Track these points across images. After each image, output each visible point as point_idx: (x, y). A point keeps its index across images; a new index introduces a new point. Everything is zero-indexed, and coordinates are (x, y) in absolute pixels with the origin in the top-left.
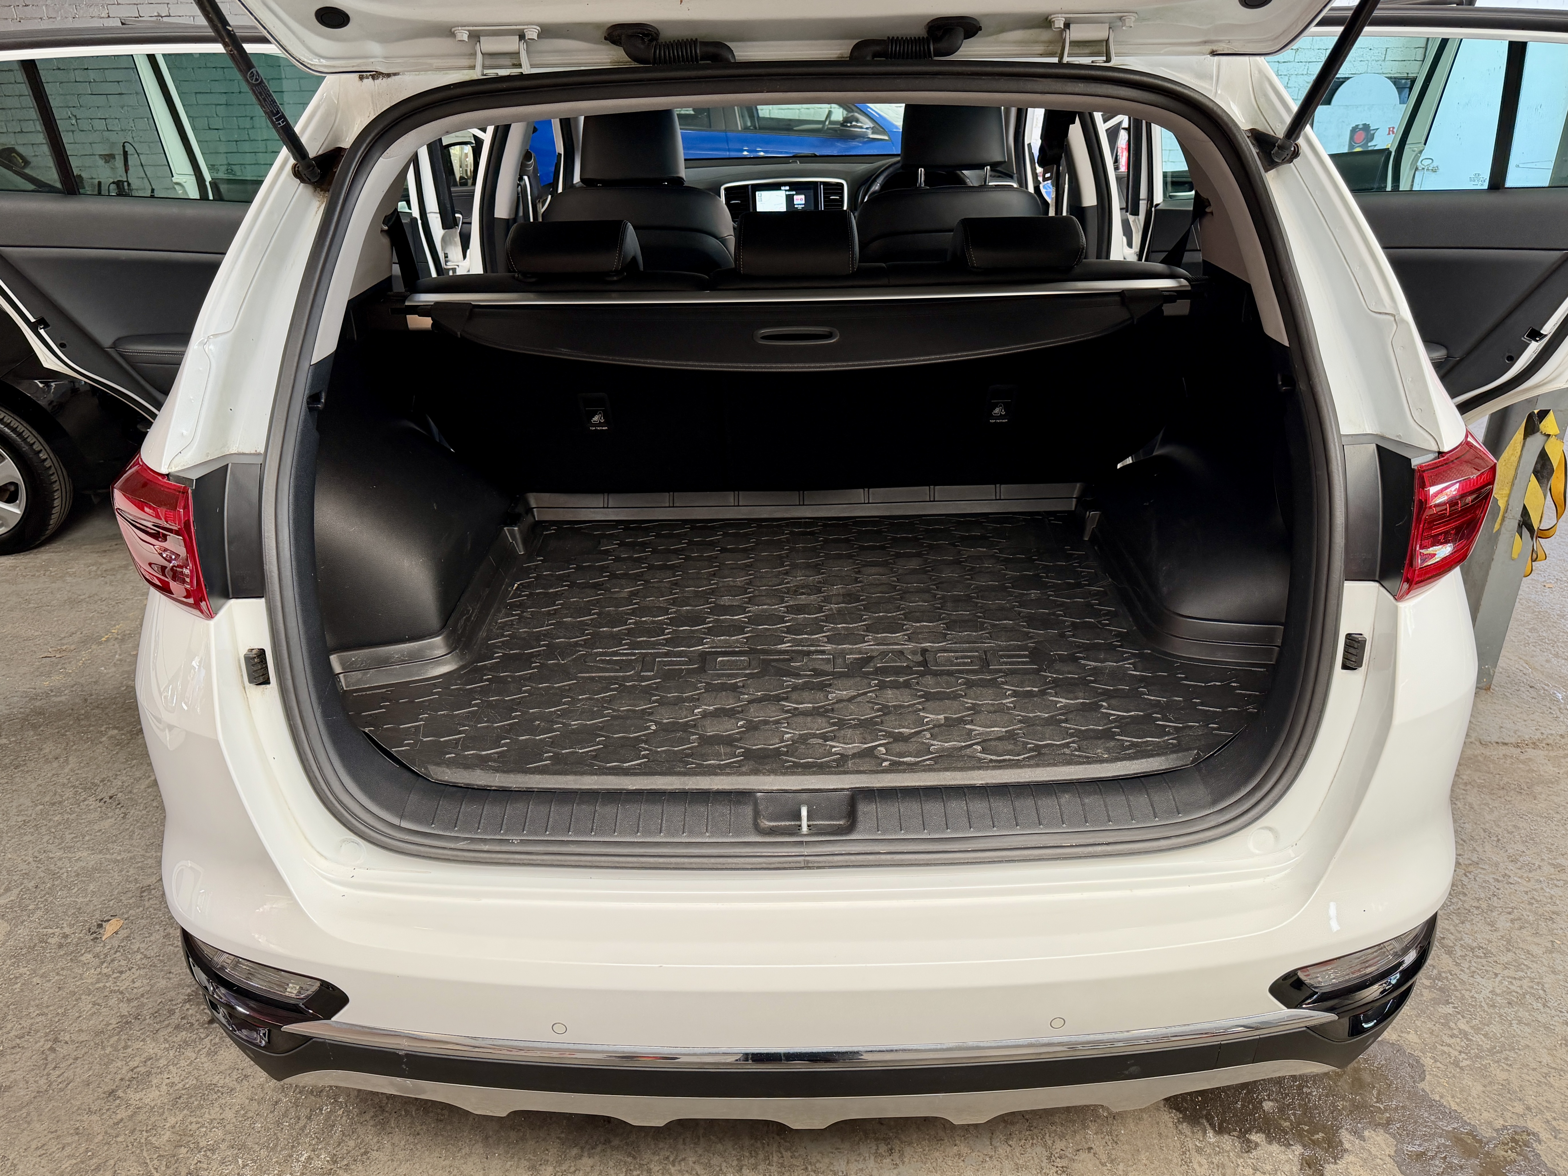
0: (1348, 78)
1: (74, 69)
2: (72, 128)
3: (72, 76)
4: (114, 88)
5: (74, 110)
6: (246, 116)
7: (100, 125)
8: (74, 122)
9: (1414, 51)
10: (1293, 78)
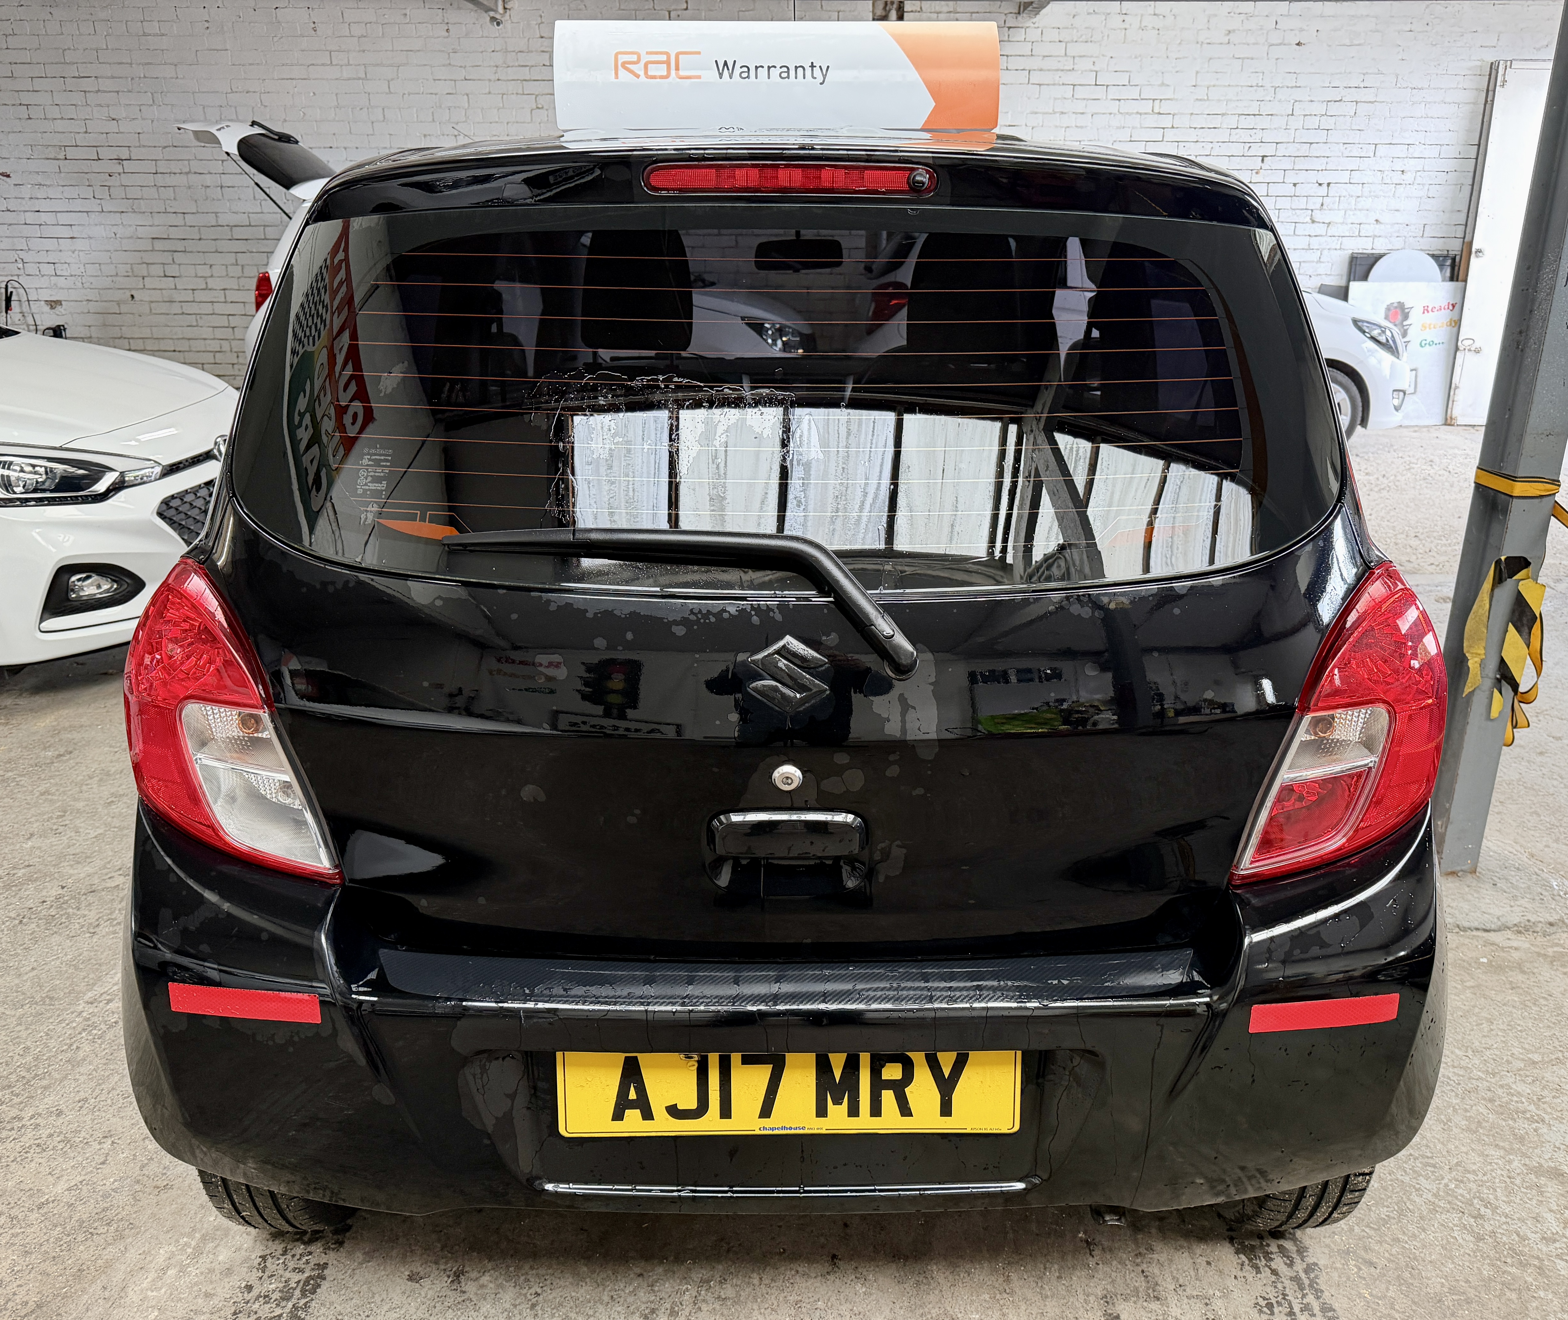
0: (1384, 255)
1: (25, 211)
2: (18, 272)
3: (21, 218)
4: (66, 232)
5: (22, 254)
6: (205, 264)
7: (48, 269)
8: (21, 266)
9: (1454, 228)
10: (1325, 252)
